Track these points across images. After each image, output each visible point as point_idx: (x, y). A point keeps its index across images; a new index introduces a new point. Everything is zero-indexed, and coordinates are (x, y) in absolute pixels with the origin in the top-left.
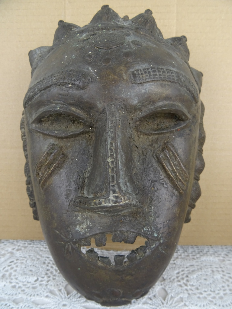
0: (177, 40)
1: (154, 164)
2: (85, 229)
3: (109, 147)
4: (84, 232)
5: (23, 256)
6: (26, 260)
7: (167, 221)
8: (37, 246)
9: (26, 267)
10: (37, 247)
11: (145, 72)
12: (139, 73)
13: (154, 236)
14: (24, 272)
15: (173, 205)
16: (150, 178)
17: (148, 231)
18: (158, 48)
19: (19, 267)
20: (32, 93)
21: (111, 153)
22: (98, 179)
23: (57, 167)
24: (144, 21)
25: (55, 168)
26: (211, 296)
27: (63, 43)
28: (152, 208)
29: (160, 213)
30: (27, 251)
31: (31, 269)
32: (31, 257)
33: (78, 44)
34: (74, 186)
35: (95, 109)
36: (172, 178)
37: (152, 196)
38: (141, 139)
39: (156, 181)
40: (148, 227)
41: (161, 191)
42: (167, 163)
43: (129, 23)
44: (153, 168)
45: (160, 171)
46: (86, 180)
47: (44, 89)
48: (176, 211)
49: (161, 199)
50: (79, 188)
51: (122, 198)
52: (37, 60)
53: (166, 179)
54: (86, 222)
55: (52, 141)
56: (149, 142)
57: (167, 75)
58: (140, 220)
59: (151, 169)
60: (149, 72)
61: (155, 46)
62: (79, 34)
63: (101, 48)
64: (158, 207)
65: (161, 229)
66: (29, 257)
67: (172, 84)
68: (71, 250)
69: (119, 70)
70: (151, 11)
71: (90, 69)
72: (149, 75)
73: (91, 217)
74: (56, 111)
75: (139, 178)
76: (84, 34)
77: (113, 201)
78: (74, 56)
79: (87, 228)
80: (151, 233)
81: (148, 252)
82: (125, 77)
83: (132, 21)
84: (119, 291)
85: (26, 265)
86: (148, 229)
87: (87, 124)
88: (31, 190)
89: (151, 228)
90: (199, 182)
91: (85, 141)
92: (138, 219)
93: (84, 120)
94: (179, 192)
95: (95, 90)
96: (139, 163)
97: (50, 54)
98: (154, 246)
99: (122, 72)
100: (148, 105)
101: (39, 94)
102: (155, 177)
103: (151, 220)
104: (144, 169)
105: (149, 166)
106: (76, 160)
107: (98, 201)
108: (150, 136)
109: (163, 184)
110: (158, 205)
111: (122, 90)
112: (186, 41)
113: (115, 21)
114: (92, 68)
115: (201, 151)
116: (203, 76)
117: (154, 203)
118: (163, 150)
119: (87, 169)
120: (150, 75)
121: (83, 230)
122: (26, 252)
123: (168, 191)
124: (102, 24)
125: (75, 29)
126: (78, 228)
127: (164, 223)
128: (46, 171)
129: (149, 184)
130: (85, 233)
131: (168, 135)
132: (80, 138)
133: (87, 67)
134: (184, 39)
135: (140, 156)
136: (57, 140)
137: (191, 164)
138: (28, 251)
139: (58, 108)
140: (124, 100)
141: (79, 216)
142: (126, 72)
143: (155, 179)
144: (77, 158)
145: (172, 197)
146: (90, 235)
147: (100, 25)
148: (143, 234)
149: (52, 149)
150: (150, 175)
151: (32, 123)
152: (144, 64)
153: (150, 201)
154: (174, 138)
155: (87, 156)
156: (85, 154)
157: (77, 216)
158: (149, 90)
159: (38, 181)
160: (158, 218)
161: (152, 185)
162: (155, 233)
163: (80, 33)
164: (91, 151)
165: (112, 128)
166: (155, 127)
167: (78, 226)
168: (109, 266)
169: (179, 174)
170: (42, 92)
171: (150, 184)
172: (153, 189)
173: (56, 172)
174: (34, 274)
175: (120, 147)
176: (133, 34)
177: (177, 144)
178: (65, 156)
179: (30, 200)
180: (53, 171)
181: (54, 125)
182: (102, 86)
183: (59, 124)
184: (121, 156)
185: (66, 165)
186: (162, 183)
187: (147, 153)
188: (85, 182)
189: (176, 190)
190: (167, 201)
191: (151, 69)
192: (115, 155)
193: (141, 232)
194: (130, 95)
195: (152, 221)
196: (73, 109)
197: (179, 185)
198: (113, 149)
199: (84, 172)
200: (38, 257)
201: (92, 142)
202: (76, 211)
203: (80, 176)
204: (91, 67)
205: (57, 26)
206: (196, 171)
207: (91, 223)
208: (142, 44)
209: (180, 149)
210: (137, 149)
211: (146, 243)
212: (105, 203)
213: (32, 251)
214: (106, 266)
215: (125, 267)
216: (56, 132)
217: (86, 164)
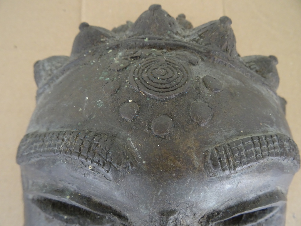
11: (234, 152)
12: (222, 155)
18: (243, 85)
27: (85, 64)
33: (109, 76)
43: (194, 37)
60: (240, 150)
61: (238, 83)
62: (111, 51)
69: (185, 149)
71: (130, 139)
74: (64, 202)
76: (120, 52)
78: (100, 103)
82: (198, 163)
83: (200, 33)
97: (63, 77)
99: (191, 152)
113: (172, 34)
114: (133, 138)
120: (241, 157)
124: (149, 38)
125: (106, 40)
133: (123, 133)
139: (68, 197)
140: (192, 205)
142: (198, 153)
147: (147, 39)
163: (113, 49)
176: (203, 60)
182: (152, 181)
191: (243, 143)
205: (77, 31)
208: (221, 82)
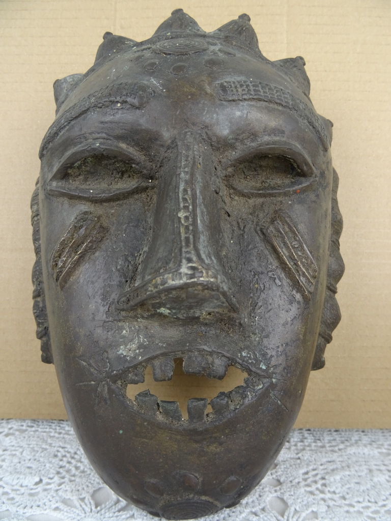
0: (289, 62)
1: (257, 245)
2: (135, 350)
3: (181, 195)
4: (132, 355)
5: (16, 445)
6: (21, 450)
7: (282, 345)
8: (45, 430)
9: (20, 463)
10: (45, 432)
11: (241, 86)
12: (231, 85)
13: (261, 368)
14: (16, 469)
15: (292, 318)
16: (252, 267)
17: (250, 358)
19: (6, 461)
20: (55, 128)
21: (184, 204)
22: (161, 250)
23: (91, 248)
24: (238, 29)
25: (86, 251)
26: (371, 510)
27: (110, 60)
28: (256, 319)
29: (271, 329)
30: (24, 437)
31: (29, 465)
32: (31, 446)
33: (133, 55)
34: (118, 279)
35: (158, 142)
36: (290, 269)
37: (256, 298)
38: (235, 203)
39: (262, 273)
40: (249, 351)
41: (270, 292)
42: (281, 243)
44: (256, 251)
45: (269, 257)
46: (140, 267)
47: (76, 118)
48: (298, 328)
49: (271, 304)
50: (127, 281)
51: (204, 271)
52: (66, 90)
53: (279, 271)
54: (137, 338)
55: (84, 207)
56: (249, 208)
57: (276, 95)
58: (235, 337)
59: (254, 252)
60: (248, 86)
62: (135, 47)
63: (170, 54)
64: (266, 319)
65: (273, 359)
66: (27, 446)
67: (285, 109)
68: (107, 394)
70: (248, 16)
71: (153, 80)
72: (247, 90)
73: (147, 328)
74: (94, 149)
75: (233, 264)
77: (186, 274)
78: (126, 68)
79: (139, 348)
80: (254, 362)
81: (250, 396)
82: (209, 91)
84: (196, 477)
85: (20, 459)
86: (249, 355)
87: (145, 171)
88: (41, 305)
89: (254, 353)
90: (336, 296)
91: (139, 204)
92: (231, 335)
93: (140, 165)
94: (302, 295)
95: (159, 109)
96: (232, 242)
97: (87, 78)
98: (261, 387)
99: (204, 84)
100: (246, 139)
101: (67, 127)
102: (260, 266)
103: (255, 340)
104: (241, 251)
105: (250, 247)
106: (122, 236)
107: (160, 279)
108: (249, 198)
109: (275, 278)
110: (266, 316)
111: (204, 110)
112: (304, 64)
113: (193, 30)
114: (155, 79)
115: (335, 245)
116: (332, 126)
117: (259, 311)
118: (273, 221)
119: (142, 249)
120: (249, 90)
121: (131, 352)
122: (22, 438)
123: (283, 291)
124: (172, 33)
125: (130, 43)
126: (122, 351)
127: (278, 347)
128: (71, 257)
129: (250, 277)
130: (135, 357)
131: (279, 199)
132: (131, 200)
133: (147, 78)
134: (300, 61)
135: (233, 231)
136: (93, 205)
137: (321, 251)
138: (27, 437)
139: (98, 145)
140: (207, 127)
141: (125, 329)
142: (210, 84)
143: (260, 269)
144: (125, 233)
145: (291, 303)
146: (144, 358)
147: (169, 33)
148: (241, 362)
149: (82, 219)
150: (252, 263)
151: (51, 180)
152: (240, 76)
153: (251, 306)
154: (291, 204)
155: (142, 229)
156: (140, 226)
157: (122, 328)
158: (247, 112)
159: (55, 276)
160: (267, 338)
161: (255, 279)
162: (262, 363)
164: (150, 221)
165: (187, 167)
166: (258, 185)
167: (122, 347)
168: (176, 423)
169: (302, 262)
170: (73, 122)
171: (252, 276)
172: (256, 286)
173: (87, 258)
174: (33, 472)
175: (200, 198)
177: (297, 214)
178: (104, 230)
179: (39, 324)
180: (82, 256)
181: (88, 183)
183: (97, 180)
184: (202, 213)
185: (107, 243)
186: (273, 276)
187: (245, 226)
188: (137, 269)
189: (297, 292)
190: (282, 310)
191: (251, 83)
192: (191, 207)
193: (237, 357)
194: (217, 119)
195: (256, 343)
196: (123, 146)
197: (302, 282)
198: (188, 199)
199: (136, 255)
200: (44, 446)
201: (152, 205)
202: (120, 321)
203: (129, 261)
204: (154, 77)
206: (329, 275)
207: (145, 340)
209: (301, 222)
210: (228, 218)
211: (246, 381)
212: (173, 280)
213: (34, 437)
214: (172, 422)
215: (208, 423)
216: (91, 191)
217: (140, 242)
